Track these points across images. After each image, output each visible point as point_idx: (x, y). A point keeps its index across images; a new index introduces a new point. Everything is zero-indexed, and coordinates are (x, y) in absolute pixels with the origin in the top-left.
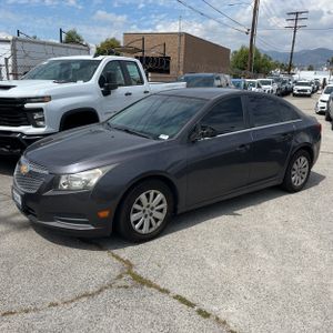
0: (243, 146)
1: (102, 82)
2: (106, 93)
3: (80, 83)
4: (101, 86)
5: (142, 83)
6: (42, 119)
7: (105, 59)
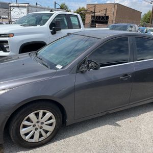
0: (126, 75)
1: (51, 26)
2: (53, 33)
3: (38, 26)
4: (51, 29)
5: (80, 27)
6: (8, 47)
7: (56, 13)
